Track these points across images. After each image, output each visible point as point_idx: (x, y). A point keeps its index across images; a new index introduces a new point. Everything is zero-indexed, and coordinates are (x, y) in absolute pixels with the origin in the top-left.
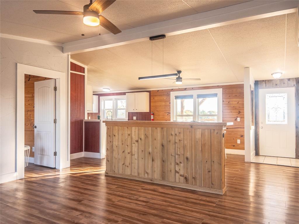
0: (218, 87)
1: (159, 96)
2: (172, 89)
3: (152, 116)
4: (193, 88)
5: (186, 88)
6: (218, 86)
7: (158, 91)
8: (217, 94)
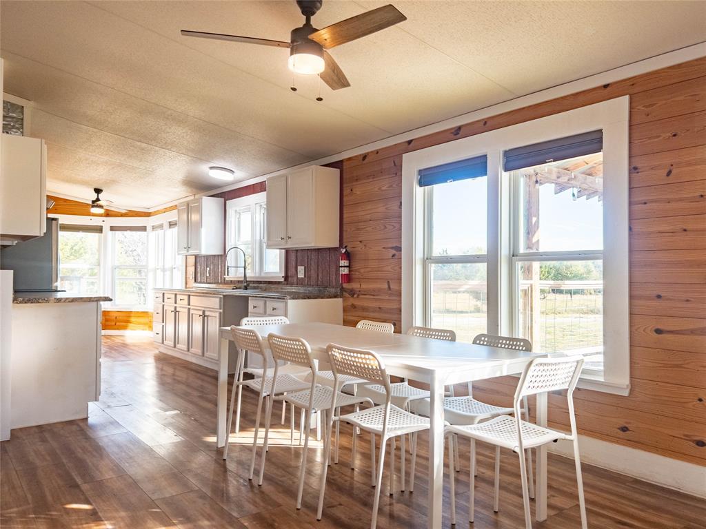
0: (607, 92)
1: (368, 177)
2: (410, 142)
3: (343, 263)
4: (485, 123)
5: (459, 128)
6: (606, 86)
7: (365, 157)
8: (600, 131)
